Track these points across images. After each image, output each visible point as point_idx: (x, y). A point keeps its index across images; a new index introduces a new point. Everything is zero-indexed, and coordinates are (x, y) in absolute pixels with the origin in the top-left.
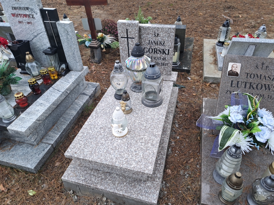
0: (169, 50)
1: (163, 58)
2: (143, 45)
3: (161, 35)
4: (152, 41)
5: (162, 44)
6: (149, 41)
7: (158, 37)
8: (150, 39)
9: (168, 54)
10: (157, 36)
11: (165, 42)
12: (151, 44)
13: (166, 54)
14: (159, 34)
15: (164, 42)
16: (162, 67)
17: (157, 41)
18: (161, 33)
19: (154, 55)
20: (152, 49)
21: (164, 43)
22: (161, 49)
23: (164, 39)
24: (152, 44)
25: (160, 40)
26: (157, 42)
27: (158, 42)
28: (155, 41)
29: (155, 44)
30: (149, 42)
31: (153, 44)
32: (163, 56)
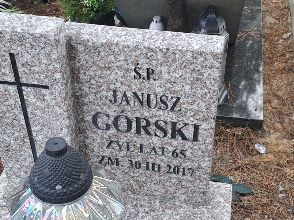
0: (196, 127)
1: (174, 152)
2: (92, 103)
3: (165, 76)
4: (125, 94)
5: (170, 106)
6: (115, 91)
7: (152, 81)
8: (119, 85)
9: (195, 139)
10: (148, 78)
11: (181, 101)
12: (124, 103)
13: (184, 138)
14: (156, 72)
15: (178, 99)
16: (170, 178)
17: (149, 96)
18: (164, 68)
19: (135, 139)
20: (127, 118)
21: (175, 104)
22: (166, 123)
23: (176, 89)
24: (128, 103)
25: (160, 91)
26: (146, 96)
27: (152, 97)
28: (139, 94)
29: (141, 103)
30: (115, 96)
31: (132, 103)
32: (175, 143)
